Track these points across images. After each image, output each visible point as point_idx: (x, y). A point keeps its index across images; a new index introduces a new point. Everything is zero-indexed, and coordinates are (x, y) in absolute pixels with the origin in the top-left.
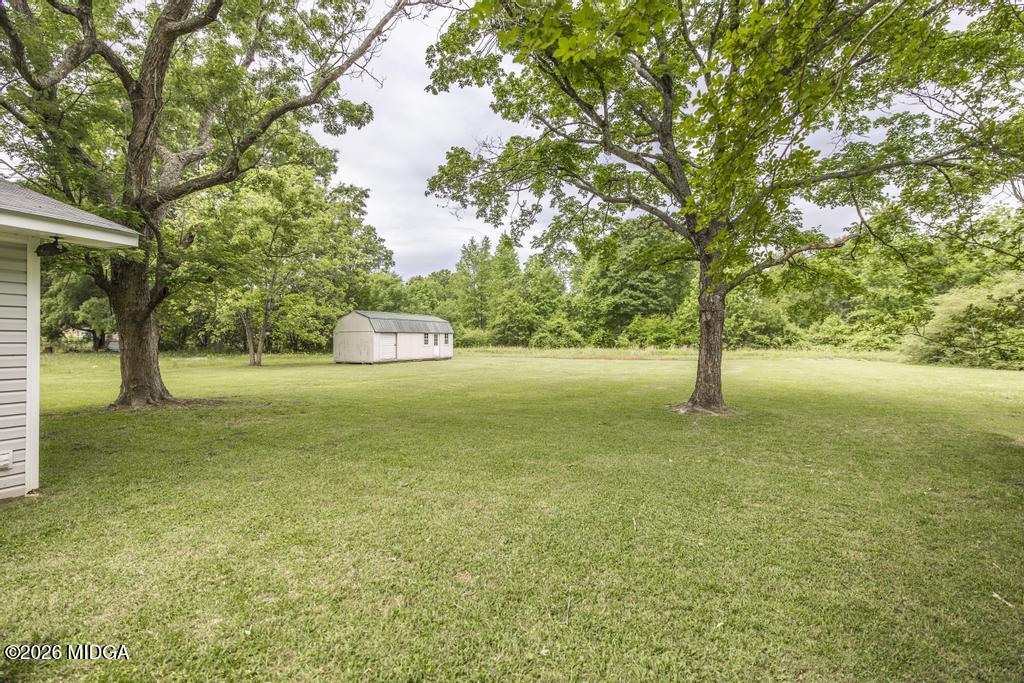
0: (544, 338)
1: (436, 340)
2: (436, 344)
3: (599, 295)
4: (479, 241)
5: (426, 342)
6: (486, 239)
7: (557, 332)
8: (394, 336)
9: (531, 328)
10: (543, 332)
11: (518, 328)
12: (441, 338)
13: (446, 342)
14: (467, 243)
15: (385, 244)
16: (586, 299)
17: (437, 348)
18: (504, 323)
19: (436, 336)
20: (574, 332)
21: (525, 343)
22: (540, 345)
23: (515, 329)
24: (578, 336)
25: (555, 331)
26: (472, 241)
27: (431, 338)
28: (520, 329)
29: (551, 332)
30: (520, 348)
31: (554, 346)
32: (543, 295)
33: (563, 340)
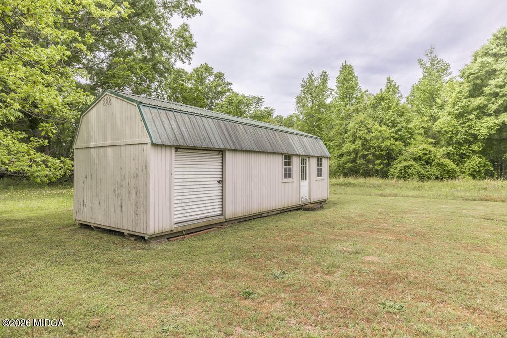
0: (409, 167)
1: (303, 170)
2: (304, 177)
3: (472, 116)
4: (317, 74)
5: (288, 174)
6: (324, 74)
7: (426, 160)
8: (217, 158)
9: (389, 157)
10: (405, 160)
11: (374, 155)
12: (312, 165)
13: (320, 174)
14: (306, 77)
15: (233, 87)
16: (455, 122)
17: (305, 184)
18: (355, 151)
19: (303, 162)
20: (446, 161)
21: (384, 175)
22: (404, 175)
23: (370, 156)
24: (452, 165)
25: (420, 159)
26: (311, 75)
27: (296, 163)
28: (378, 157)
29: (415, 160)
30: (375, 180)
31: (423, 178)
32: (399, 119)
33: (433, 170)
